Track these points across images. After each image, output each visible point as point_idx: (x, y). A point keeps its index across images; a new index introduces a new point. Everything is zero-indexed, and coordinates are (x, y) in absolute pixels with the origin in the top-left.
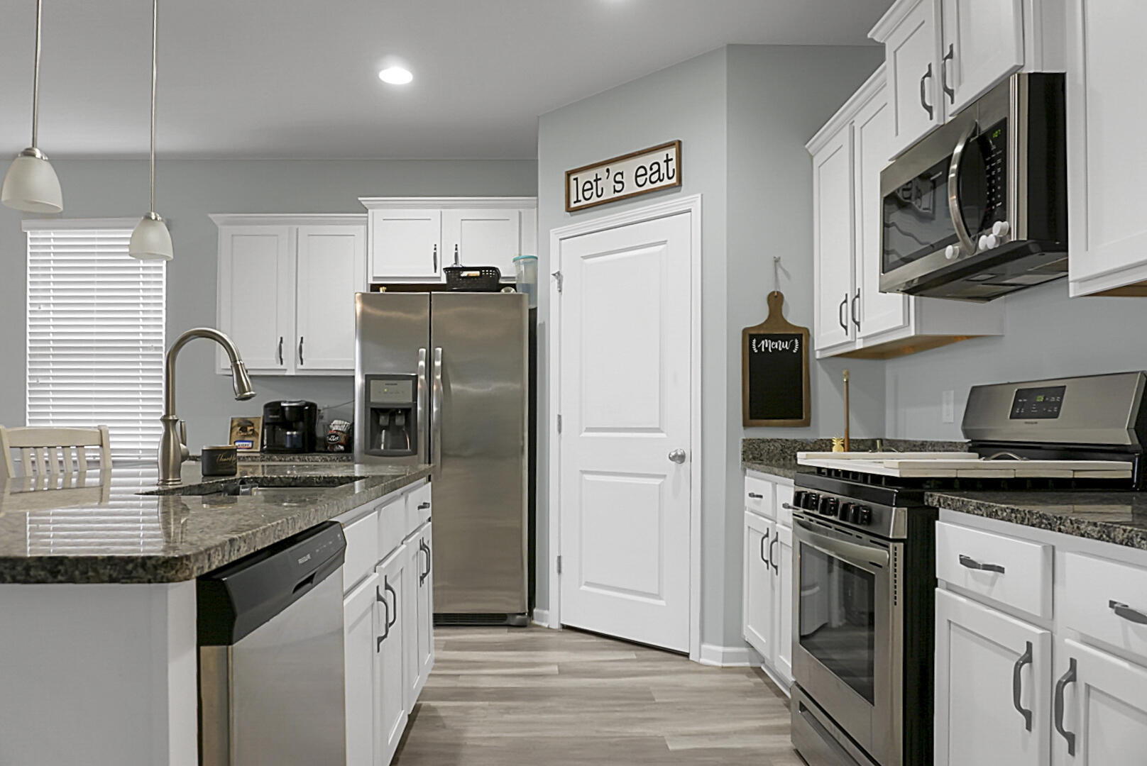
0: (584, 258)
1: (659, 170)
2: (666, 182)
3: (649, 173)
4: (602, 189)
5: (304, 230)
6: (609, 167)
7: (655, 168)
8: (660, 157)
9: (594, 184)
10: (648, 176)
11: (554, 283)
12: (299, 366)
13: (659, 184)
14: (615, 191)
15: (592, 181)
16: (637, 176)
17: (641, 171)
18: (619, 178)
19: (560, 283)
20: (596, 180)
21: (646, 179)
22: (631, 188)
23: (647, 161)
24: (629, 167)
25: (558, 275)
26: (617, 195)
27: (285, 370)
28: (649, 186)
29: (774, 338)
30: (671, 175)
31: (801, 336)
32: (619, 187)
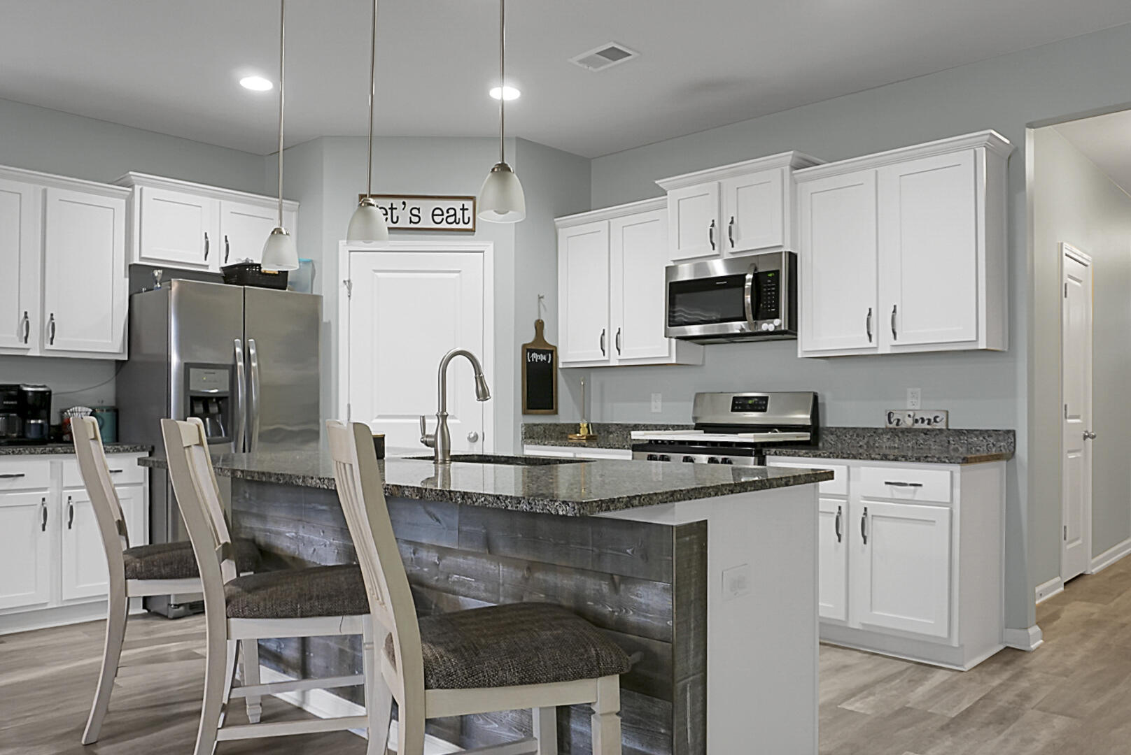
0: (375, 271)
1: (455, 215)
2: (461, 226)
3: (446, 215)
4: (398, 217)
5: (54, 194)
6: (406, 201)
7: (452, 212)
8: (458, 205)
9: (389, 211)
10: (444, 217)
11: (343, 290)
12: (48, 346)
13: (454, 226)
14: (411, 222)
15: (387, 209)
16: (433, 215)
17: (438, 212)
18: (415, 212)
19: (349, 288)
20: (392, 209)
21: (443, 219)
22: (426, 222)
23: (445, 205)
24: (427, 207)
25: (348, 283)
26: (413, 226)
27: (28, 349)
28: (444, 225)
29: (539, 352)
30: (466, 221)
31: (552, 352)
32: (415, 219)
